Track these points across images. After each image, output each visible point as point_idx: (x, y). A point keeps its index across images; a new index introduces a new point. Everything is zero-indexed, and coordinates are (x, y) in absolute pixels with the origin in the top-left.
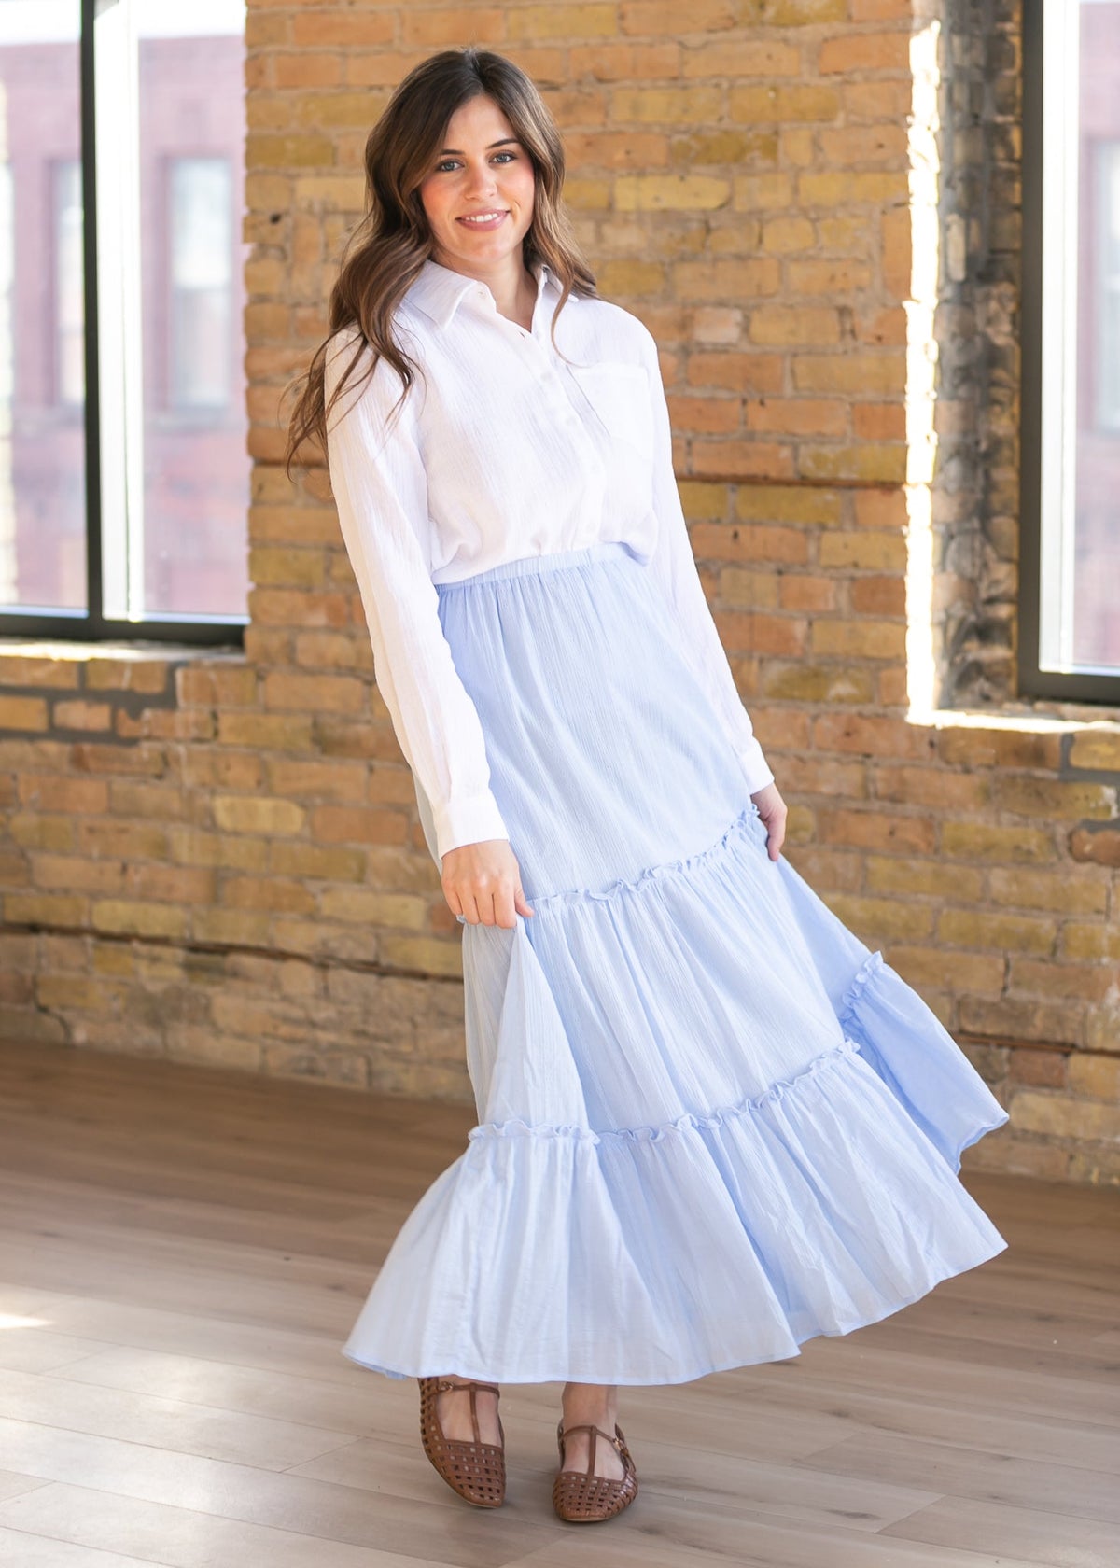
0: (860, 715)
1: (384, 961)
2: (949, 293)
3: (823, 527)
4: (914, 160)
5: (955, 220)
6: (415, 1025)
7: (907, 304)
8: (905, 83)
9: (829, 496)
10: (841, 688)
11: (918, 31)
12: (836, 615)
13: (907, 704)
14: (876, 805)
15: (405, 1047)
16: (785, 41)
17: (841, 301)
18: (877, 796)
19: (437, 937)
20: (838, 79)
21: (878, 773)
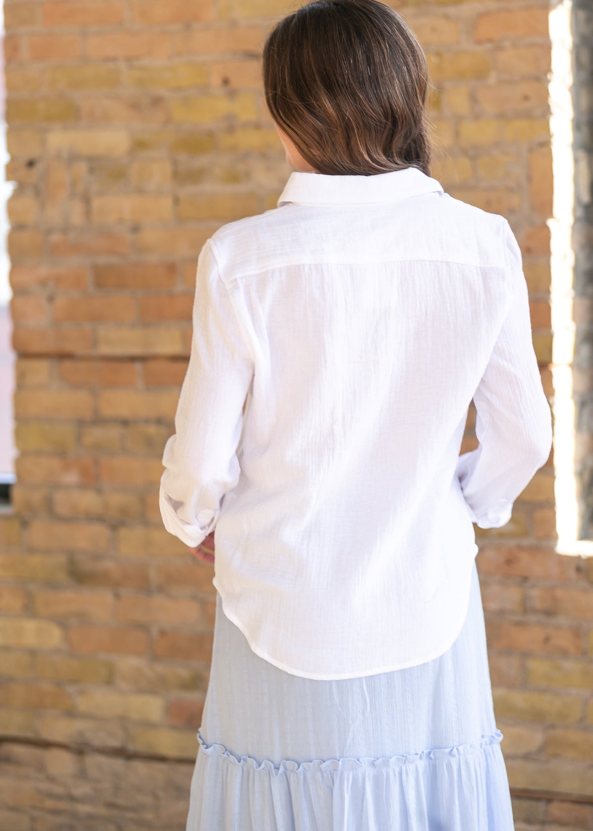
0: (520, 548)
1: (131, 747)
2: (580, 212)
4: (554, 108)
5: (582, 155)
6: (156, 797)
7: (551, 223)
8: (546, 47)
11: (554, 7)
13: (556, 537)
14: (533, 618)
15: (149, 816)
16: (447, 17)
18: (535, 611)
19: (174, 727)
20: (489, 46)
21: (535, 593)
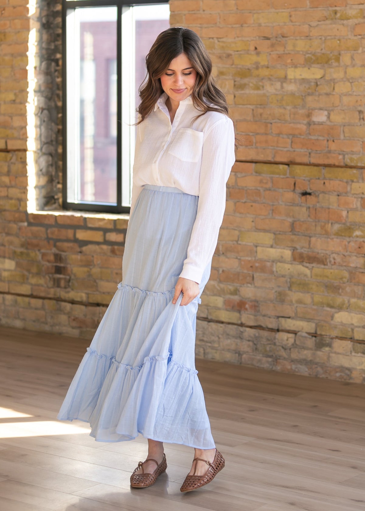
0: (364, 242)
1: (210, 317)
3: (353, 181)
6: (219, 338)
9: (355, 171)
10: (358, 233)
12: (356, 209)
15: (216, 345)
16: (343, 24)
17: (360, 108)
19: (227, 310)
20: (360, 37)
